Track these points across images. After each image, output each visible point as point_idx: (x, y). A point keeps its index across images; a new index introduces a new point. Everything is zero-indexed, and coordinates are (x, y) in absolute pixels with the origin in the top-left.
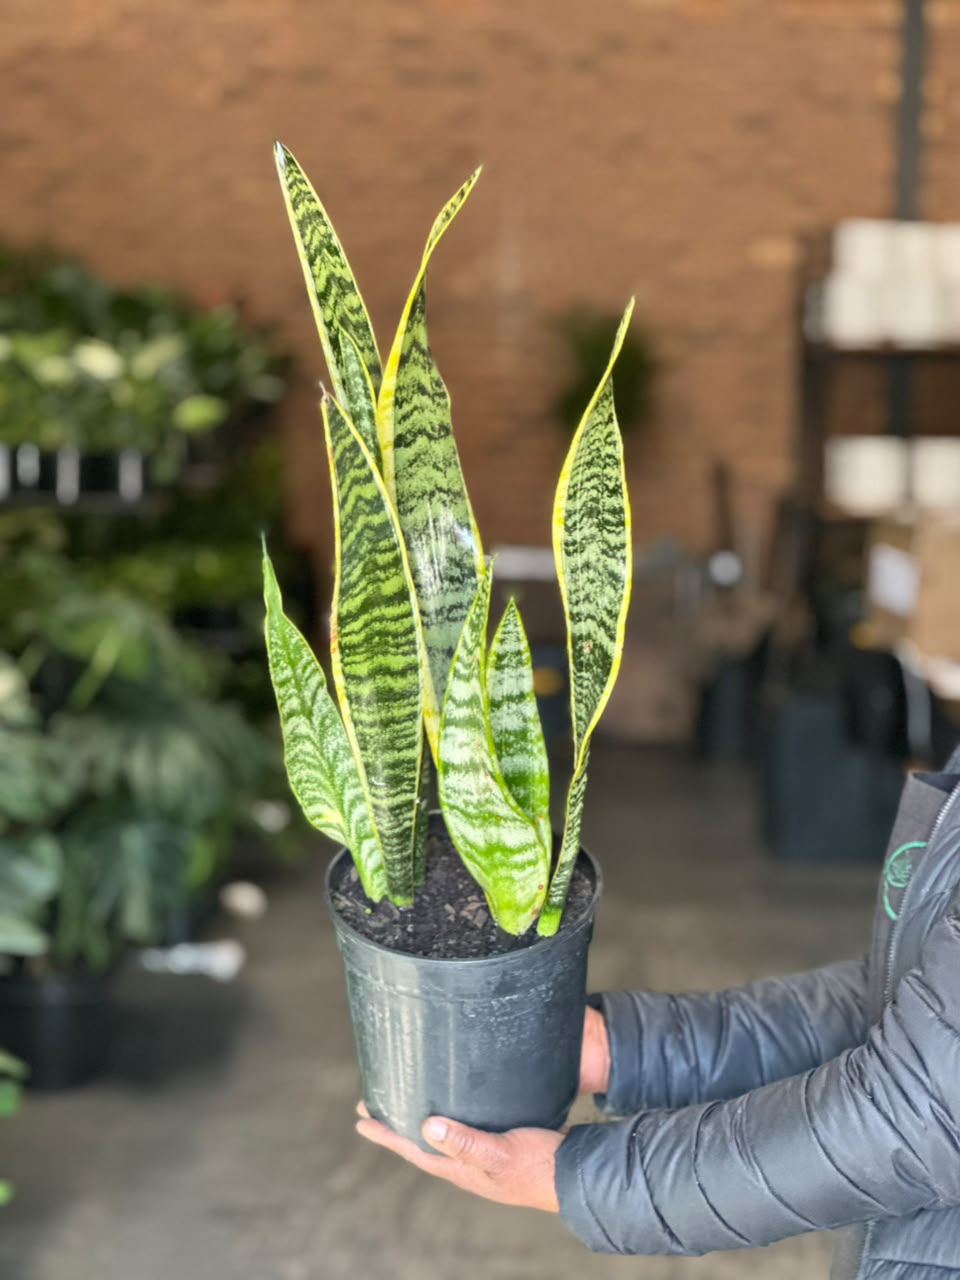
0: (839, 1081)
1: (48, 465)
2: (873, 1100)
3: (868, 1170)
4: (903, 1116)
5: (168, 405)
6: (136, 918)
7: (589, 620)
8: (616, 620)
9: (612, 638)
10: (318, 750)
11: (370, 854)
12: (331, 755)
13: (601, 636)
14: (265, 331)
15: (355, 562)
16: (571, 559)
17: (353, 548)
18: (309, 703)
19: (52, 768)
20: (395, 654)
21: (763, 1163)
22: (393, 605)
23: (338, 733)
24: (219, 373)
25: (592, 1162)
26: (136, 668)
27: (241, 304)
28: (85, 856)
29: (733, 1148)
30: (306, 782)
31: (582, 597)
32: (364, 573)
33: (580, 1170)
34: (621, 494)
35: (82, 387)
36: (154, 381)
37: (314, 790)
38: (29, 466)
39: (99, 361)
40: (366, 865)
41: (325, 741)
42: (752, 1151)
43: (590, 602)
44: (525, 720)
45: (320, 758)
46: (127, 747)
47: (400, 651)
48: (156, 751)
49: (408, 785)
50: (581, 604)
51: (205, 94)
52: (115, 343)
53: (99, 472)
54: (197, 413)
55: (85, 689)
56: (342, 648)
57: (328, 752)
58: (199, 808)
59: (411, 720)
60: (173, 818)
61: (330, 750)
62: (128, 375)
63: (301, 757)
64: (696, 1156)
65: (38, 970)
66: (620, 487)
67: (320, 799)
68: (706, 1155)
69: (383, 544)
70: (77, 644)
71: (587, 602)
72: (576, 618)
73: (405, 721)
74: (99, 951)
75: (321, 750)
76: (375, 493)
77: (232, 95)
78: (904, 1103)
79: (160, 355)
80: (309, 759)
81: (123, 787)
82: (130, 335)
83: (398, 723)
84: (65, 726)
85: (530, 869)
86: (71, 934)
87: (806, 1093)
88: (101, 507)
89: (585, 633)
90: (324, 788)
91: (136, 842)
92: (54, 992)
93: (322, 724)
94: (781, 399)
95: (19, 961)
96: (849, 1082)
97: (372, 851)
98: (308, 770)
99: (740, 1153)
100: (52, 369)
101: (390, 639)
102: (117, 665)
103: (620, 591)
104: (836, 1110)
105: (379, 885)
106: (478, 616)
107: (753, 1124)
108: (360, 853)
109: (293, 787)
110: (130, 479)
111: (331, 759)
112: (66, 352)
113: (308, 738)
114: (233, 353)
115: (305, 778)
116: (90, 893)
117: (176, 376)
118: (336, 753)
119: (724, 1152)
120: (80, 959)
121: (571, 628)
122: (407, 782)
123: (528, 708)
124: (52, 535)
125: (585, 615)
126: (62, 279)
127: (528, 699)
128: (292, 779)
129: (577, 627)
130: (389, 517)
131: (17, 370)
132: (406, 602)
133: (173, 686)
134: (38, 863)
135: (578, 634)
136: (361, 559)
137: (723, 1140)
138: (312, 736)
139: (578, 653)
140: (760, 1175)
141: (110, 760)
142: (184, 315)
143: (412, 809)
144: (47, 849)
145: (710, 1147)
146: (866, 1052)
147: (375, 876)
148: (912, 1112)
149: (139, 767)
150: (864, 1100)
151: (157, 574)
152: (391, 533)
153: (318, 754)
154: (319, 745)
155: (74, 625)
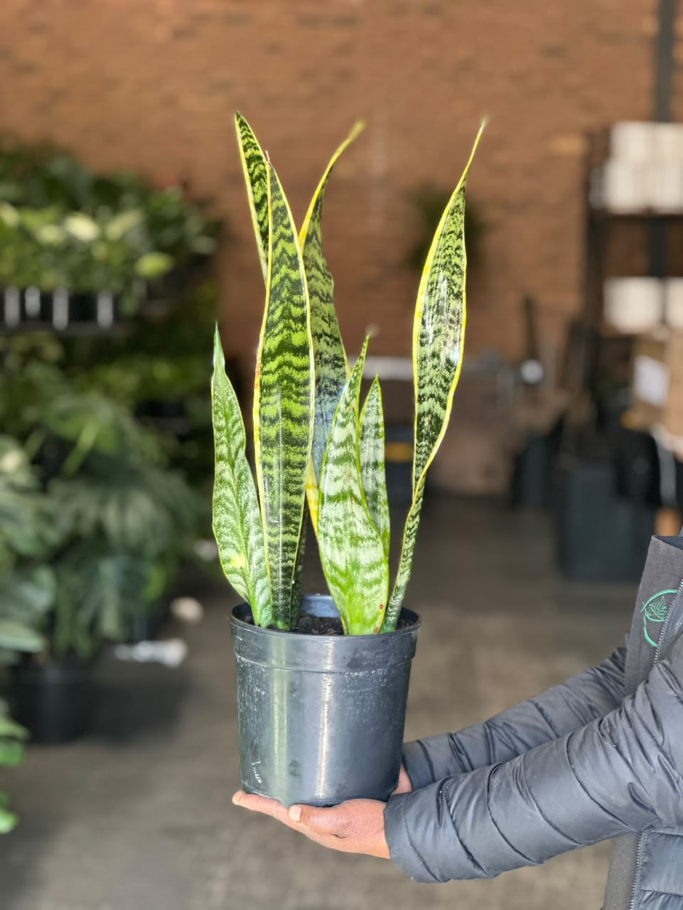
0: (593, 735)
1: (47, 301)
2: (618, 748)
3: (613, 798)
4: (638, 761)
5: (131, 259)
6: (110, 624)
7: (430, 399)
8: (447, 394)
9: (444, 407)
10: (235, 497)
11: (261, 592)
12: (243, 505)
13: (437, 409)
14: (203, 204)
15: (278, 302)
16: (423, 349)
17: (278, 288)
18: (233, 456)
19: (48, 519)
20: (296, 402)
21: (537, 798)
22: (298, 356)
23: (249, 488)
24: (169, 236)
25: (412, 813)
26: (109, 446)
27: (185, 185)
28: (74, 580)
29: (515, 791)
30: (224, 526)
31: (427, 381)
32: (282, 317)
33: (403, 820)
34: (462, 299)
35: (70, 246)
36: (122, 240)
37: (228, 535)
38: (33, 302)
39: (82, 228)
40: (258, 601)
41: (240, 491)
42: (530, 790)
43: (432, 384)
44: (377, 485)
45: (236, 504)
46: (103, 503)
47: (299, 400)
48: (123, 506)
49: (294, 527)
50: (425, 387)
51: (161, 33)
52: (94, 216)
53: (83, 307)
54: (152, 264)
55: (72, 463)
56: (263, 387)
57: (241, 502)
58: (153, 547)
59: (301, 468)
60: (135, 553)
61: (243, 500)
62: (103, 238)
63: (223, 501)
64: (488, 799)
65: (42, 660)
66: (461, 293)
67: (231, 543)
68: (496, 797)
69: (296, 298)
70: (67, 430)
71: (430, 385)
72: (421, 399)
73: (297, 467)
74: (84, 646)
75: (237, 498)
76: (294, 253)
77: (179, 34)
78: (640, 752)
79: (125, 224)
80: (228, 505)
81: (100, 531)
82: (104, 211)
83: (293, 467)
84: (58, 487)
85: (375, 587)
86: (64, 635)
87: (567, 746)
88: (85, 331)
89: (426, 410)
90: (235, 533)
91: (109, 570)
92: (53, 675)
93: (239, 477)
94: (572, 250)
95: (26, 657)
96: (601, 736)
97: (263, 589)
98: (226, 515)
99: (521, 793)
100: (49, 234)
101: (294, 385)
102: (96, 443)
103: (452, 373)
104: (590, 756)
105: (266, 618)
106: (355, 378)
107: (529, 772)
108: (254, 591)
109: (214, 528)
110: (105, 312)
111: (243, 508)
112: (59, 222)
113: (229, 483)
114: (180, 220)
115: (223, 523)
116: (78, 606)
117: (136, 239)
118: (247, 504)
119: (509, 794)
120: (71, 651)
121: (418, 408)
122: (293, 525)
123: (379, 476)
124: (52, 351)
125: (428, 395)
126: (59, 167)
127: (380, 468)
128: (215, 521)
129: (421, 406)
130: (301, 277)
131: (25, 234)
132: (306, 356)
133: (134, 460)
134: (40, 587)
135: (422, 412)
136: (282, 302)
137: (508, 785)
138: (232, 483)
139: (421, 426)
140: (535, 806)
141: (91, 513)
142: (145, 192)
143: (294, 551)
144: (45, 576)
145: (498, 790)
146: (618, 715)
147: (264, 611)
148: (645, 760)
149: (111, 517)
150: (611, 748)
151: (125, 378)
152: (302, 290)
153: (234, 501)
154: (236, 493)
155: (64, 417)
